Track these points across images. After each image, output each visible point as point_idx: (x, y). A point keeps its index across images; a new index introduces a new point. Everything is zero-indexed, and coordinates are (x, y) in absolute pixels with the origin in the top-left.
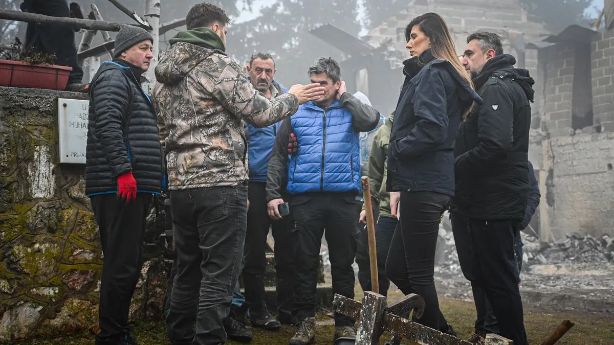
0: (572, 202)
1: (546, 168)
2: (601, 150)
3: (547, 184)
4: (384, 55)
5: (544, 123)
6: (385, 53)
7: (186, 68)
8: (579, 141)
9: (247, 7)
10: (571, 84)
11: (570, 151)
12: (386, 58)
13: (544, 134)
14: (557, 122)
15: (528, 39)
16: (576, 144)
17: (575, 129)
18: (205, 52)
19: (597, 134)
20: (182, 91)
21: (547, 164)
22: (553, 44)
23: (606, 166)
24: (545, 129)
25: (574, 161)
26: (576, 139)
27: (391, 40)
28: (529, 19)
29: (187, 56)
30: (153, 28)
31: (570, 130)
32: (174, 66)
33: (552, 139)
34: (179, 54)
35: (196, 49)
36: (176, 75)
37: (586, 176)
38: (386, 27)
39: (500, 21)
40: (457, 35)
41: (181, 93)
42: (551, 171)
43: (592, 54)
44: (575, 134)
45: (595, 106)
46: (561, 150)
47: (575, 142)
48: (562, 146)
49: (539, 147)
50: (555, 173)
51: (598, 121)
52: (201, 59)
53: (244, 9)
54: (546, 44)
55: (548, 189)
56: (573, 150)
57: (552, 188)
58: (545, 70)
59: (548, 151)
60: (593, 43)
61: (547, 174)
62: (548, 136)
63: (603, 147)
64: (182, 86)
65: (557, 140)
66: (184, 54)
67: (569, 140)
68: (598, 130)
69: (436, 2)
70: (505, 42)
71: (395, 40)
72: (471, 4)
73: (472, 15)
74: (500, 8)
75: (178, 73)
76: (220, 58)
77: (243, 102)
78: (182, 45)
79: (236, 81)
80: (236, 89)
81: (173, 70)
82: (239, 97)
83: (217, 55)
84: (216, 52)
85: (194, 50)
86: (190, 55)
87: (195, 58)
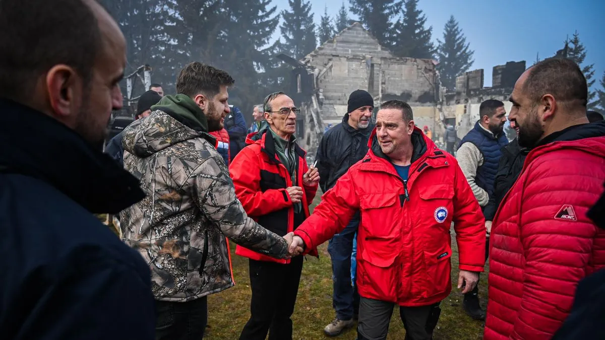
6: (306, 67)
18: (186, 132)
29: (162, 129)
32: (142, 137)
35: (176, 125)
36: (143, 148)
40: (340, 58)
52: (178, 139)
66: (160, 126)
69: (337, 42)
70: (363, 61)
71: (311, 60)
72: (354, 42)
73: (355, 47)
74: (368, 44)
75: (146, 146)
76: (205, 147)
77: (215, 206)
78: (160, 115)
79: (214, 180)
80: (212, 189)
81: (139, 141)
82: (212, 199)
83: (203, 140)
84: (201, 136)
85: (172, 126)
86: (166, 130)
87: (172, 135)
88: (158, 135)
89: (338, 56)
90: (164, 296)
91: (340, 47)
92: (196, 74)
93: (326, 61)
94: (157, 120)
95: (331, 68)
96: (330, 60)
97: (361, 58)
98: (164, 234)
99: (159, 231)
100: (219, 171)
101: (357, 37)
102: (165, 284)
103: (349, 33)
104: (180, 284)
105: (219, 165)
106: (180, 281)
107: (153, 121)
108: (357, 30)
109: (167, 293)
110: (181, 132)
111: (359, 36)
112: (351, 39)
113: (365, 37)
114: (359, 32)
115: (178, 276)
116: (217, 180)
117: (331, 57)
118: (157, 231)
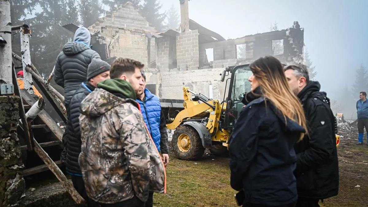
0: (169, 96)
1: (159, 84)
2: (180, 77)
3: (159, 89)
4: (96, 38)
5: (158, 66)
6: (97, 37)
7: (103, 110)
8: (171, 74)
9: (30, 12)
10: (168, 52)
11: (168, 77)
12: (97, 39)
13: (158, 70)
14: (163, 66)
15: (152, 34)
16: (170, 75)
17: (170, 69)
18: (119, 101)
19: (179, 71)
20: (97, 125)
21: (159, 82)
22: (162, 36)
23: (182, 84)
24: (158, 68)
25: (170, 81)
26: (170, 73)
27: (99, 32)
28: (150, 25)
29: (105, 101)
30: (7, 42)
31: (168, 69)
32: (94, 108)
33: (161, 72)
34: (99, 99)
35: (113, 98)
36: (95, 114)
37: (175, 87)
38: (95, 26)
39: (139, 26)
40: (125, 31)
41: (96, 126)
42: (161, 85)
43: (177, 41)
44: (170, 71)
45: (177, 61)
46: (165, 77)
47: (170, 74)
48: (165, 75)
49: (156, 75)
50: (162, 85)
51: (179, 67)
52: (115, 105)
53: (28, 13)
54: (159, 36)
55: (159, 91)
56: (169, 77)
57: (161, 91)
58: (158, 45)
59: (159, 77)
60: (177, 37)
61: (159, 86)
62: (159, 71)
63: (181, 76)
64: (98, 121)
65: (163, 73)
66: (103, 100)
67: (168, 73)
68: (179, 69)
69: (115, 17)
70: (143, 34)
71: (101, 32)
72: (128, 18)
73: (129, 23)
74: (139, 20)
75: (96, 113)
76: (130, 107)
77: (132, 143)
78: (103, 92)
79: (134, 126)
80: (132, 132)
81: (92, 110)
82: (131, 138)
83: (129, 104)
84: (128, 102)
85: (111, 98)
86: (107, 102)
87: (111, 104)
88: (103, 105)
89: (123, 29)
90: (121, 199)
91: (117, 21)
92: (120, 63)
93: (114, 33)
94: (101, 96)
95: (118, 39)
96: (117, 32)
97: (142, 32)
98: (113, 164)
99: (110, 162)
100: (137, 122)
101: (130, 14)
102: (119, 192)
103: (123, 10)
104: (128, 189)
105: (137, 118)
106: (127, 187)
107: (99, 97)
108: (129, 8)
109: (122, 196)
110: (116, 102)
111: (132, 13)
112: (125, 15)
113: (136, 15)
114: (131, 10)
115: (125, 184)
116: (136, 127)
117: (118, 30)
118: (108, 162)
